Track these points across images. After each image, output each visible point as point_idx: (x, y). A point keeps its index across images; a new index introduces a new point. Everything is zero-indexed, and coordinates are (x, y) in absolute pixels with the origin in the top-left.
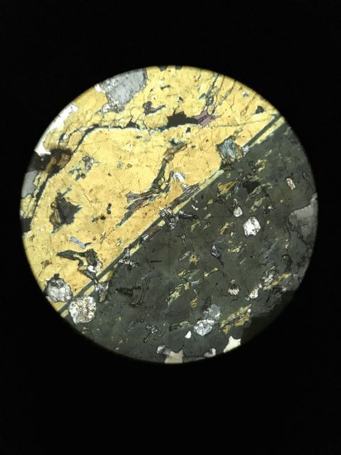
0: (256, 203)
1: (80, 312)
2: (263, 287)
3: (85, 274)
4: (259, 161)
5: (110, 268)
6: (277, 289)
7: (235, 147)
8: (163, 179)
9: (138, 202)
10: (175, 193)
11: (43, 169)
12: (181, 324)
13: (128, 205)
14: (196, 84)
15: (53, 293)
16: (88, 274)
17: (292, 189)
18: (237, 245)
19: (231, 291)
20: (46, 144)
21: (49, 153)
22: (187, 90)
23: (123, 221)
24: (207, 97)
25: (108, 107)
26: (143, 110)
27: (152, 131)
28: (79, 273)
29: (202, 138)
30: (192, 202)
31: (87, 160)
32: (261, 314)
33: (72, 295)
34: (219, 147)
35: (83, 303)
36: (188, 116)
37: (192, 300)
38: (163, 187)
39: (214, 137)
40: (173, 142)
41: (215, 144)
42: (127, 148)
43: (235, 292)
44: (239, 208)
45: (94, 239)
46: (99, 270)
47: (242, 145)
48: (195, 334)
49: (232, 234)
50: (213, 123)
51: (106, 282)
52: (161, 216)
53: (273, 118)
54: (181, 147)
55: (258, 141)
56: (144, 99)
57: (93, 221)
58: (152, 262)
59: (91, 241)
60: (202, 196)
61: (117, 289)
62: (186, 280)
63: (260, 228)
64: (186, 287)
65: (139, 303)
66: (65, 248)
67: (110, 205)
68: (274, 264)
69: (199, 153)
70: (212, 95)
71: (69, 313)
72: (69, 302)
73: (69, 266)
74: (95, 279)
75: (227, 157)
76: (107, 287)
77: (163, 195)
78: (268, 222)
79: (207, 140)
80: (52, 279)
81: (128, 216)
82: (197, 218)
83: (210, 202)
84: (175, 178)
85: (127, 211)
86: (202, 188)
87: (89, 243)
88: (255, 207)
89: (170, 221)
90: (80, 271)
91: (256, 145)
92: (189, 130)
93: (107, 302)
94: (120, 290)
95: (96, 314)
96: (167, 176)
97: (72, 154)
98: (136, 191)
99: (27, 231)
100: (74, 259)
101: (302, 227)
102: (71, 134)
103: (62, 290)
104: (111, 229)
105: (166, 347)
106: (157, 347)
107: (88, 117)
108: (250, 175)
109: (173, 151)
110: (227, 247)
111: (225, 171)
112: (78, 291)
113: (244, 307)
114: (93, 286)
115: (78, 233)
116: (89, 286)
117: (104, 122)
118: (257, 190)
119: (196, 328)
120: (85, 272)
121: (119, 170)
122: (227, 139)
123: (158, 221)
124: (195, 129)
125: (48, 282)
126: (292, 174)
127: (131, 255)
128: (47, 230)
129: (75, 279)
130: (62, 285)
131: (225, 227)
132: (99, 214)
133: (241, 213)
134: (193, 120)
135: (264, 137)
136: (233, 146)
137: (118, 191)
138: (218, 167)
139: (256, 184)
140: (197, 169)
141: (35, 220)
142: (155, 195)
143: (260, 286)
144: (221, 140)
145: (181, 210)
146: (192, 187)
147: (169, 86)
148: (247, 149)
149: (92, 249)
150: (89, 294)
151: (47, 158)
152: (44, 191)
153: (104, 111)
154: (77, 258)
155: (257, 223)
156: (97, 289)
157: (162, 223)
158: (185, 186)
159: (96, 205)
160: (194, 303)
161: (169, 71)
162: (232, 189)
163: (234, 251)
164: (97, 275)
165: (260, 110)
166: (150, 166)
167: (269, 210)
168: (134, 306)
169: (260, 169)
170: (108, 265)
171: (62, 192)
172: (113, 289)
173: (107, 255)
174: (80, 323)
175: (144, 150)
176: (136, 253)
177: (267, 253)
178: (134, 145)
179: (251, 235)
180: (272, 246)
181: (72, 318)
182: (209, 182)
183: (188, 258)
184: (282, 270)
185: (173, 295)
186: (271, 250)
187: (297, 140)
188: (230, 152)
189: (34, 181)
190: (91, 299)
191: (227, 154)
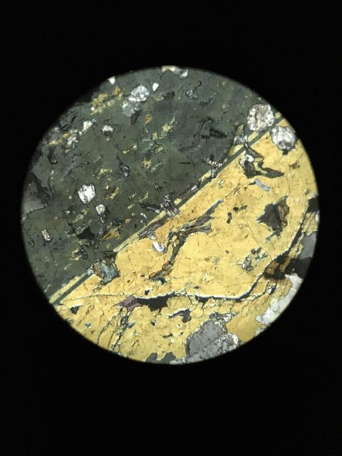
0: (82, 217)
1: (263, 116)
2: (78, 133)
3: (257, 153)
4: (77, 259)
5: (231, 159)
6: (64, 130)
7: (101, 274)
8: (175, 245)
9: (201, 224)
10: (164, 231)
11: (292, 260)
12: (163, 98)
13: (210, 220)
14: (137, 338)
15: (289, 136)
16: (253, 153)
17: (45, 230)
18: (103, 176)
19: (111, 129)
20: (289, 284)
21: (286, 276)
22: (146, 332)
23: (216, 206)
24: (127, 325)
25: (226, 319)
26: (191, 314)
27: (183, 293)
28: (263, 155)
29: (133, 284)
30: (146, 222)
31: (249, 268)
32: (81, 105)
33: (271, 133)
34: (117, 275)
35: (261, 125)
36: (147, 307)
37: (151, 122)
38: (175, 237)
39: (122, 285)
40: (163, 281)
41: (121, 277)
42: (208, 278)
43: (106, 128)
44: (99, 213)
45: (246, 188)
46: (243, 156)
47: (94, 275)
48: (149, 87)
49: (107, 188)
50: (122, 299)
51: (236, 145)
52: (178, 209)
53: (61, 302)
54: (155, 276)
55: (77, 279)
56: (189, 324)
57: (246, 206)
58: (189, 163)
59: (249, 186)
60: (136, 227)
61: (226, 136)
62: (155, 142)
63: (79, 192)
64: (155, 135)
65: (204, 121)
66: (275, 180)
67: (229, 222)
68: (65, 155)
69: (138, 269)
70: (122, 327)
71: (274, 115)
72: (274, 126)
73: (273, 161)
74: (247, 148)
75: (109, 265)
76: (235, 139)
77: (174, 230)
78: (70, 197)
79: (129, 281)
80: (290, 150)
81: (211, 211)
82: (142, 204)
83: (128, 221)
84: (162, 246)
85: (211, 215)
86: (136, 235)
87: (251, 184)
88: (83, 214)
89: (169, 204)
90: (261, 157)
91: (79, 275)
92: (147, 293)
93: (237, 124)
94: (222, 135)
95: (248, 113)
96: (171, 249)
97: (264, 274)
98: (201, 235)
99: (312, 199)
100: (267, 169)
101: (36, 191)
102: (264, 293)
103: (280, 139)
104: (229, 197)
105: (178, 76)
106: (187, 77)
107: (246, 310)
108: (86, 245)
109: (164, 272)
110: (112, 175)
111: (112, 251)
112: (264, 136)
113: (98, 113)
114: (249, 141)
115: (262, 195)
116: (253, 141)
117: (230, 305)
118: (80, 230)
119: (147, 94)
120: (256, 155)
121: (217, 256)
122: (109, 282)
123: (181, 204)
124: (140, 294)
125: (294, 147)
126: (44, 245)
127: (210, 171)
128: (292, 200)
129: (267, 149)
130: (280, 143)
131: (114, 195)
132: (239, 213)
133: (97, 208)
134: (142, 302)
135: (72, 283)
136: (103, 275)
137: (220, 235)
138: (119, 254)
139: (80, 237)
140: (140, 254)
141: (303, 210)
142: (183, 230)
143: (80, 133)
144: (115, 282)
145: (158, 214)
146: (146, 236)
147: (165, 337)
148: (90, 271)
149: (248, 178)
150: (253, 134)
151: (289, 271)
152: (293, 238)
153: (230, 315)
154: (264, 169)
155: (82, 197)
156: (246, 137)
157: (177, 202)
158: (153, 238)
159: (242, 221)
160: (149, 119)
161: (163, 352)
162: (106, 232)
163: (106, 170)
164: (245, 152)
165: (74, 310)
166: (187, 258)
167: (68, 210)
168: (209, 119)
169: (76, 251)
170: (233, 162)
171: (275, 237)
172: (229, 138)
173: (234, 173)
174: (264, 104)
175: (193, 275)
176: (206, 173)
177: (72, 166)
178: (202, 280)
179: (88, 185)
180: (67, 172)
181: (272, 109)
182: (128, 241)
183: (153, 165)
184: (58, 148)
185: (169, 128)
186: (69, 169)
187: (38, 279)
188: (106, 269)
189: (303, 249)
190: (252, 128)
191: (110, 268)
